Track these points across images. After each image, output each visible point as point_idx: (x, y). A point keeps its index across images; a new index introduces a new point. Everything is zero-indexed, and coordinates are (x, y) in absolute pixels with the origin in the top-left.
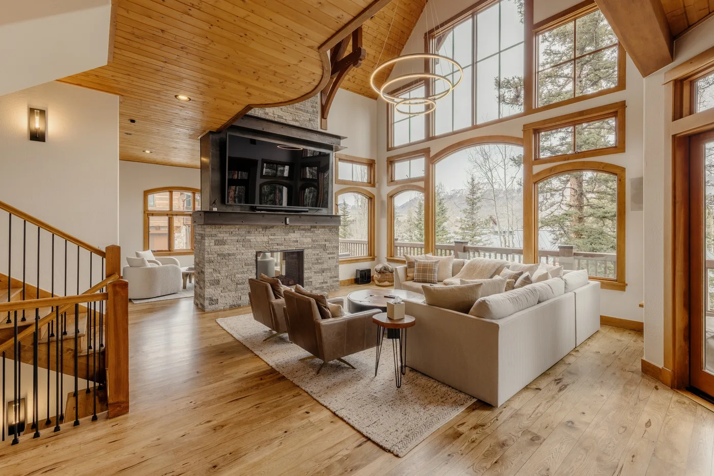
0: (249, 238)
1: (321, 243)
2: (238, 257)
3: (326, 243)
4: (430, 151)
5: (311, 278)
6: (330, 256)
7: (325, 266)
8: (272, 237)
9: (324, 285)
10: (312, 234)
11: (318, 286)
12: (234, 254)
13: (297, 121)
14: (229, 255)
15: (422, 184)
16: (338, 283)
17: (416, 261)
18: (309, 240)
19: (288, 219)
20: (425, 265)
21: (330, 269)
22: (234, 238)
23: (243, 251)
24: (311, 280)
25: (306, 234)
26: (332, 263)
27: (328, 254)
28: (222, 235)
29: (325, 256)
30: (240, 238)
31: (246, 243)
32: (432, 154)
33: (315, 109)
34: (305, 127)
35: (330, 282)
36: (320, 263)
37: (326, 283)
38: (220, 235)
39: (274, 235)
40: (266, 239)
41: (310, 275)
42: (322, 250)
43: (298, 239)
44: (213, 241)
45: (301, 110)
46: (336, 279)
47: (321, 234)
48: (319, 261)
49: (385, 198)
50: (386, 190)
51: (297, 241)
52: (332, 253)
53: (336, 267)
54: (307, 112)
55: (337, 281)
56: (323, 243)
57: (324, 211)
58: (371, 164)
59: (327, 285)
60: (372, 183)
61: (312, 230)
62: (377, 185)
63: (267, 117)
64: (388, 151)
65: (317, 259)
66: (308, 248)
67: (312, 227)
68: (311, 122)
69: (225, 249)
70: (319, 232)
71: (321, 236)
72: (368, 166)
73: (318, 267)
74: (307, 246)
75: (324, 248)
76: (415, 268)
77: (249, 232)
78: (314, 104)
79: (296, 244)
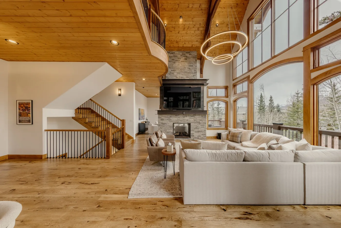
0: (171, 118)
1: (198, 121)
2: (168, 124)
3: (200, 121)
4: (249, 77)
5: (194, 134)
6: (202, 126)
7: (200, 130)
8: (178, 118)
9: (199, 137)
10: (194, 118)
11: (197, 137)
12: (166, 123)
13: (188, 77)
14: (165, 123)
15: (246, 94)
16: (205, 137)
17: (231, 131)
18: (193, 120)
19: (184, 112)
20: (234, 133)
21: (202, 131)
22: (166, 118)
23: (169, 123)
24: (193, 134)
25: (191, 118)
26: (203, 129)
27: (201, 125)
28: (163, 117)
29: (200, 126)
30: (168, 118)
31: (170, 120)
32: (251, 78)
33: (195, 71)
34: (191, 79)
35: (202, 136)
36: (197, 129)
37: (200, 136)
38: (162, 117)
39: (179, 118)
40: (176, 119)
41: (193, 133)
42: (198, 124)
43: (188, 119)
44: (160, 119)
45: (190, 73)
46: (205, 135)
47: (198, 118)
48: (197, 128)
49: (232, 102)
50: (232, 98)
51: (188, 120)
52: (203, 125)
53: (205, 131)
54: (192, 73)
55: (205, 136)
56: (199, 121)
57: (200, 109)
58: (226, 88)
59: (200, 137)
60: (227, 96)
61: (194, 116)
62: (229, 97)
63: (177, 79)
64: (233, 81)
65: (196, 127)
66: (192, 123)
67: (194, 115)
68: (194, 76)
69: (164, 122)
70: (197, 117)
71: (198, 119)
72: (225, 89)
73: (197, 130)
74: (192, 122)
75: (199, 123)
76: (230, 134)
77: (171, 117)
78: (195, 70)
79: (187, 121)
